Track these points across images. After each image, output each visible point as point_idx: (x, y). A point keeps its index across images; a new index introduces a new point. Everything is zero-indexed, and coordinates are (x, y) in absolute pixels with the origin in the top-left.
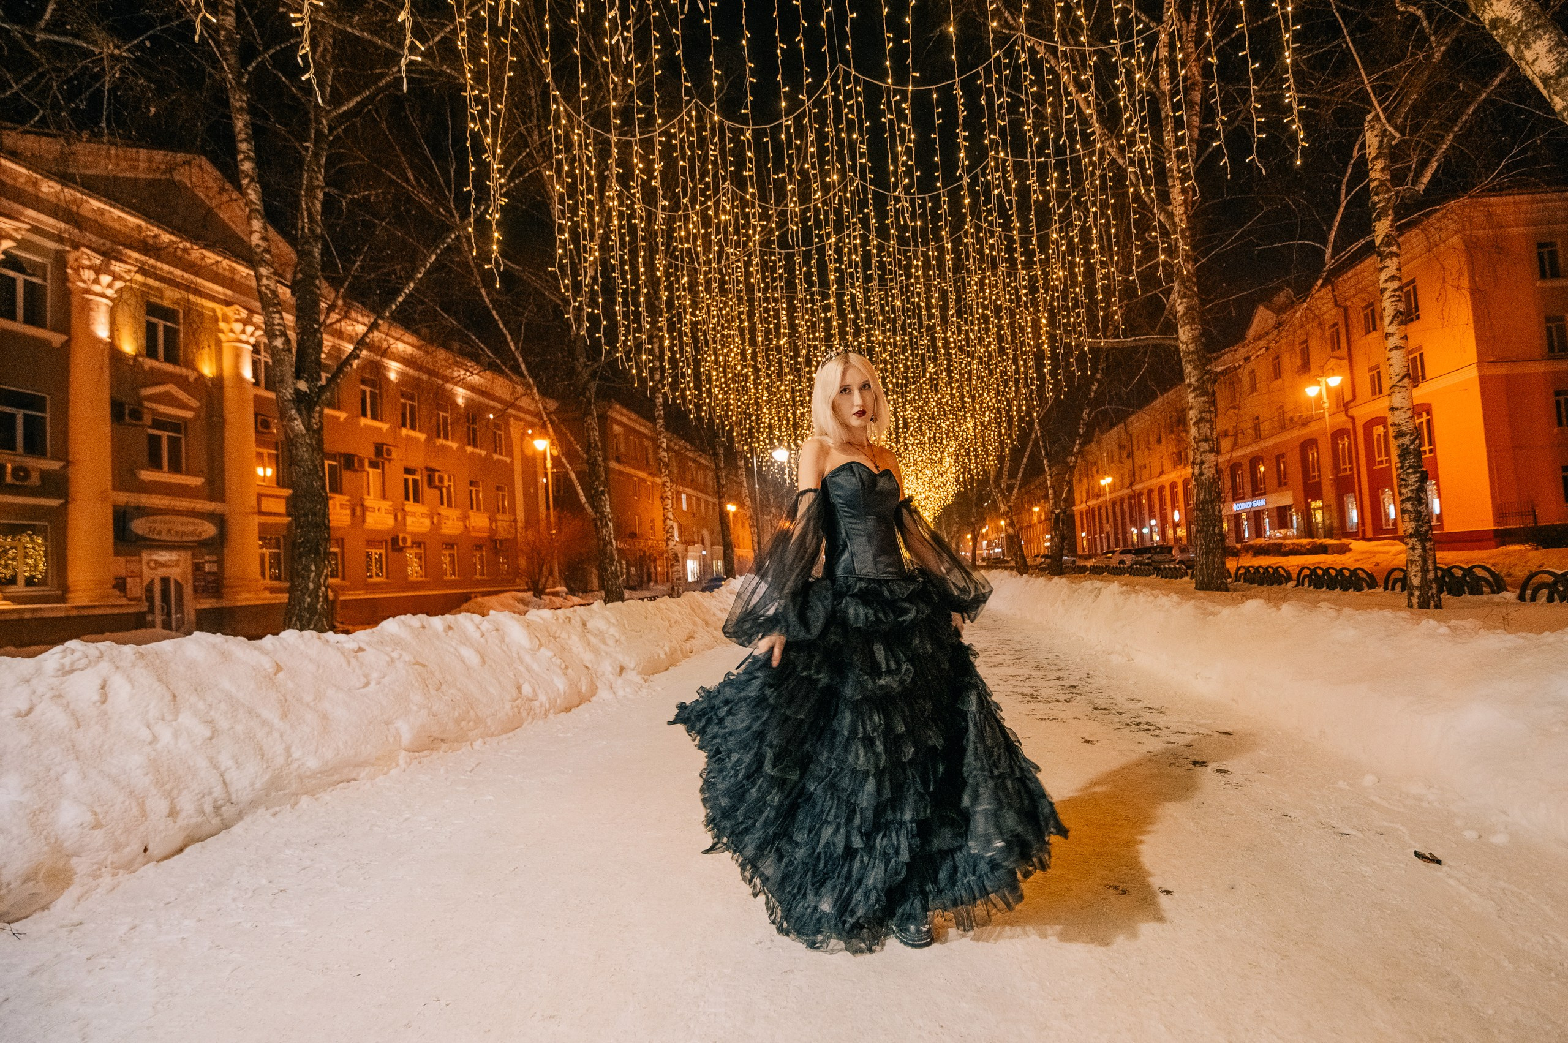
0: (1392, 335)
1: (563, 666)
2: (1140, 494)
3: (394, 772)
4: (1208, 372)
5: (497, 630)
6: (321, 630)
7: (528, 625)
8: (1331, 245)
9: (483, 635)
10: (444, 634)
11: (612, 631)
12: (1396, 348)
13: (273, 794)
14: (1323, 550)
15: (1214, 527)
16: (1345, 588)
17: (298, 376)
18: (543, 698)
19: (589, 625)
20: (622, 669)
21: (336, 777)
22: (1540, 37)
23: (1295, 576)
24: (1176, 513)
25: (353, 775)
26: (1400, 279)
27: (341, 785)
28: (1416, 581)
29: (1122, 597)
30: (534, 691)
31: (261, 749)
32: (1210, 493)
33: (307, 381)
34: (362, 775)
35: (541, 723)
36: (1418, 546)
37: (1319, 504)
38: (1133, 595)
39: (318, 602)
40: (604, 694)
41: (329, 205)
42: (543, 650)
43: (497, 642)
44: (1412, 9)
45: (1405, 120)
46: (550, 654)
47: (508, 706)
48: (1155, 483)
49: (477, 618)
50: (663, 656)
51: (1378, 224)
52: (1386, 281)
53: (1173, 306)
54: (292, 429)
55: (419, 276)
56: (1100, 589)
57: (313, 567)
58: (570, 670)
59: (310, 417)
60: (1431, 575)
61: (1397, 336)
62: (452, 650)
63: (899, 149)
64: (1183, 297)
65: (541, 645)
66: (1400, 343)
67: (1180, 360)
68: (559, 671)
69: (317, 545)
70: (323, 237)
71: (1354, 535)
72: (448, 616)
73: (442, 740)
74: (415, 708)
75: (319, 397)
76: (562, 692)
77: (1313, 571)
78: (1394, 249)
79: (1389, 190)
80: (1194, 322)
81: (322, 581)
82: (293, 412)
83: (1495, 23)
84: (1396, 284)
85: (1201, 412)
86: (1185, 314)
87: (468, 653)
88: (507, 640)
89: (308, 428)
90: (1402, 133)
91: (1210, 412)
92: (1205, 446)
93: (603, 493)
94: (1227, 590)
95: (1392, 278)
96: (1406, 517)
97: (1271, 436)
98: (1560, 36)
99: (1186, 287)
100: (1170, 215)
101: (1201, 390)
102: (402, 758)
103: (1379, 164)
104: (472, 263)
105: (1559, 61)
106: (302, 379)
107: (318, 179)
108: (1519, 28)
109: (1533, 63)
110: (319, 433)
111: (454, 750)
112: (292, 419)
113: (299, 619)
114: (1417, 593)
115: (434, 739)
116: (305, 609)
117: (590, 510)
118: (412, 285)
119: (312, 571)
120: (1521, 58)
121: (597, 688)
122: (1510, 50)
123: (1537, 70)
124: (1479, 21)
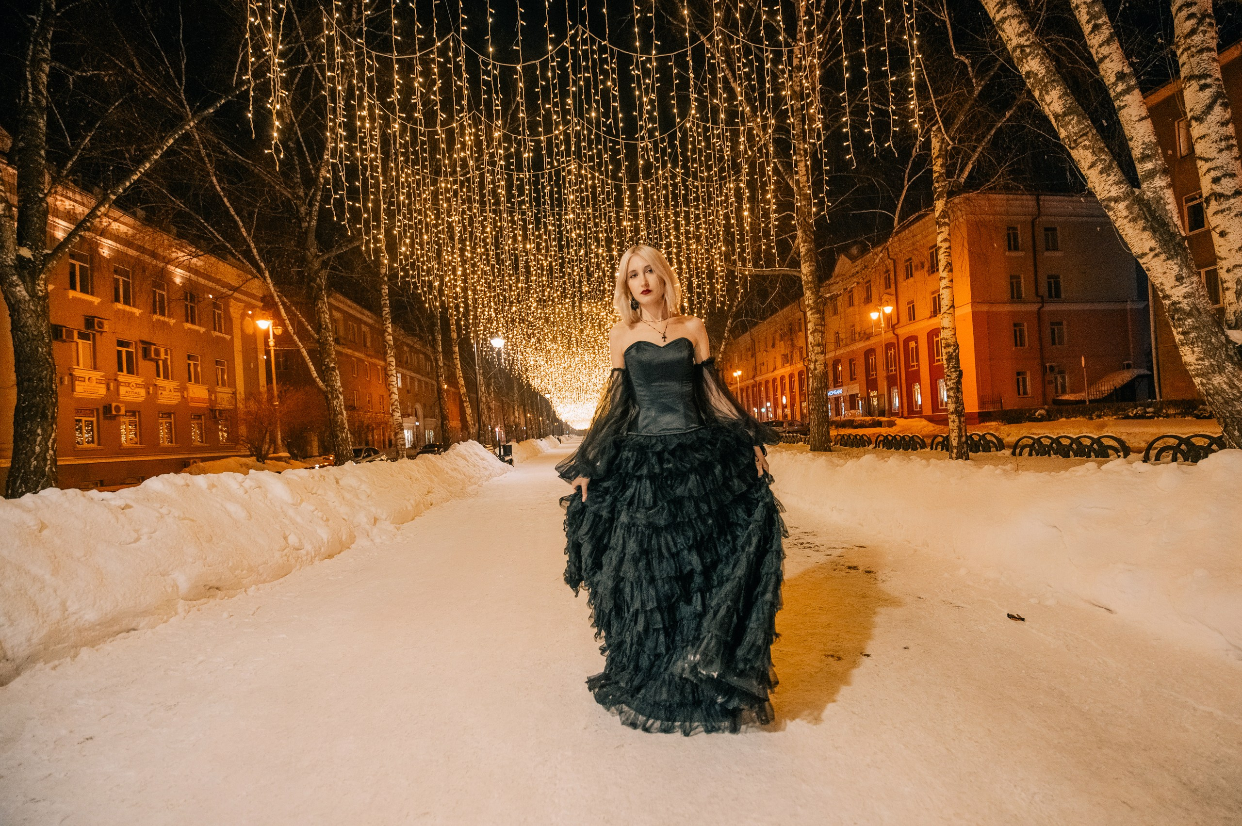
0: (944, 278)
1: (325, 518)
2: (760, 384)
3: (172, 620)
4: (820, 297)
5: (260, 487)
6: (85, 488)
7: (288, 483)
8: (897, 215)
9: (246, 492)
10: (208, 492)
11: (364, 487)
12: (945, 288)
13: (51, 649)
15: (823, 406)
16: (906, 449)
17: (20, 242)
18: (308, 547)
19: (341, 482)
20: (376, 520)
21: (116, 628)
22: (1054, 88)
24: (784, 398)
25: (132, 626)
26: (950, 241)
27: (121, 635)
28: (955, 443)
30: (300, 540)
31: (34, 605)
32: (821, 382)
33: (31, 248)
34: (141, 625)
35: (308, 568)
36: (957, 420)
37: (876, 393)
39: (45, 465)
40: (362, 542)
41: (56, 78)
42: (304, 504)
43: (260, 498)
44: (962, 58)
46: (312, 508)
47: (277, 555)
49: (239, 476)
50: (410, 508)
51: (937, 202)
52: (941, 242)
53: (798, 247)
54: (13, 294)
55: (156, 157)
57: (39, 431)
58: (331, 522)
59: (34, 284)
60: (964, 439)
61: (947, 280)
62: (219, 505)
63: (645, 99)
64: (805, 242)
65: (302, 500)
66: (950, 284)
67: (801, 287)
68: (321, 523)
69: (44, 409)
70: (48, 108)
71: (896, 415)
72: (211, 475)
73: (218, 589)
74: (191, 560)
75: (44, 265)
76: (326, 540)
77: (886, 437)
78: (947, 220)
79: (944, 180)
80: (811, 261)
81: (50, 444)
82: (15, 278)
83: (1028, 74)
84: (945, 245)
85: (815, 325)
86: (806, 254)
87: (234, 509)
88: (269, 495)
89: (33, 294)
90: (953, 142)
91: (822, 325)
92: (817, 349)
93: (333, 369)
94: (830, 451)
95: (945, 240)
96: (949, 400)
97: (847, 345)
98: (1064, 88)
99: (806, 235)
101: (816, 310)
102: (181, 605)
103: (940, 162)
104: (203, 152)
105: (1064, 105)
106: (25, 246)
107: (44, 52)
108: (1043, 80)
109: (1049, 105)
110: (44, 300)
111: (230, 597)
112: (13, 285)
113: (25, 481)
114: (955, 451)
115: (210, 588)
116: (31, 472)
117: (321, 384)
118: (148, 165)
119: (39, 435)
120: (1042, 100)
121: (355, 537)
122: (1036, 94)
123: (1052, 110)
124: (1018, 71)
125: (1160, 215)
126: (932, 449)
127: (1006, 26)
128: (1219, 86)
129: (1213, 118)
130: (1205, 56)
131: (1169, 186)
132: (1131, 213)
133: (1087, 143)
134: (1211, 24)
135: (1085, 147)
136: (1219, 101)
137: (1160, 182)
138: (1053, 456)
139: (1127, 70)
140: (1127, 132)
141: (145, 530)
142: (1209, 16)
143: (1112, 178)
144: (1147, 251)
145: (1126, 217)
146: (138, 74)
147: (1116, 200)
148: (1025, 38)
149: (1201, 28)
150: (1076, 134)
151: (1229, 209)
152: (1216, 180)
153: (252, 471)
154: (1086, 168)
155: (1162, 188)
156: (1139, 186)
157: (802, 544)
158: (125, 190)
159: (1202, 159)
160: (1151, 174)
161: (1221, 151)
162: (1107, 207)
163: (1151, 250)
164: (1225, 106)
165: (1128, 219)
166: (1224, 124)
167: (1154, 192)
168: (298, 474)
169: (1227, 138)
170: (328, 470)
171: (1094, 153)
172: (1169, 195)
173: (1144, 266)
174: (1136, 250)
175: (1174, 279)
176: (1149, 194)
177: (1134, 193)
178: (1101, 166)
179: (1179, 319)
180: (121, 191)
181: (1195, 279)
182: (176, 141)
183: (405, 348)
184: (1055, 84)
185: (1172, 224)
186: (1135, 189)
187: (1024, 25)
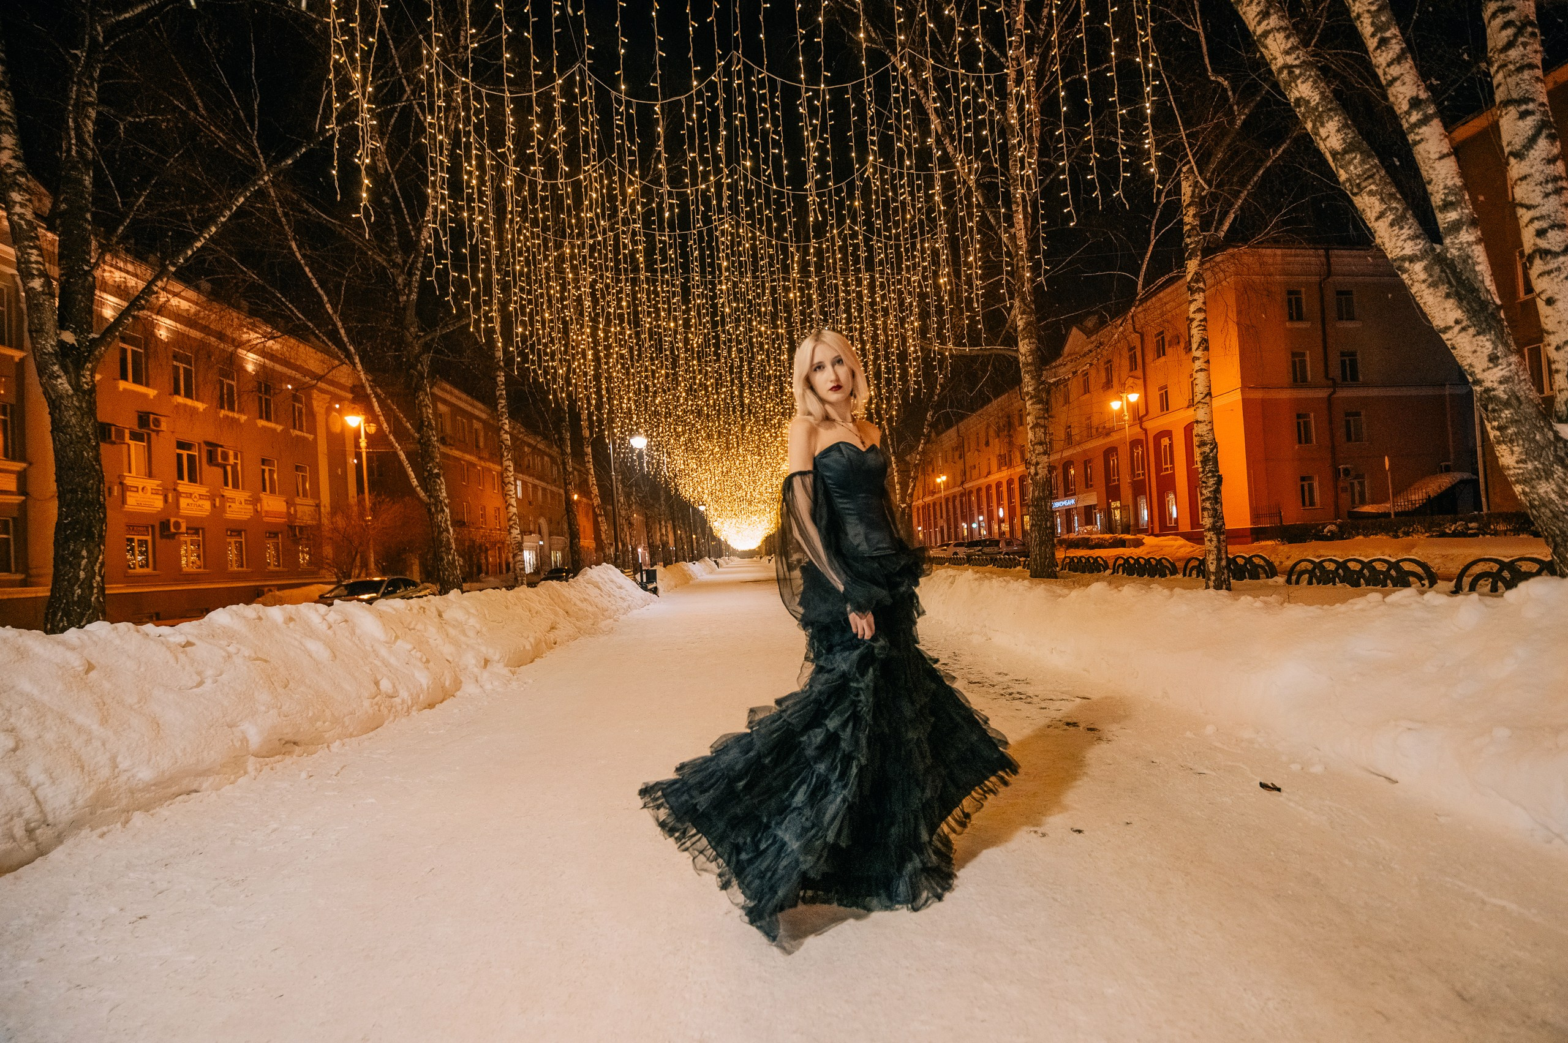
0: (1198, 358)
1: (424, 660)
2: (970, 492)
3: (240, 780)
4: (1043, 383)
5: (346, 621)
7: (381, 615)
8: (1141, 278)
9: (330, 627)
10: (284, 626)
11: (472, 621)
12: (1201, 370)
13: (98, 812)
14: (1122, 543)
15: (1047, 521)
16: (1152, 575)
17: (62, 325)
18: (404, 694)
19: (444, 615)
20: (487, 662)
21: (174, 789)
22: (1331, 118)
23: (1111, 564)
24: (1001, 510)
25: (195, 786)
26: (1205, 311)
27: (181, 798)
28: (1212, 568)
29: (977, 583)
30: (394, 686)
31: (79, 760)
32: (1043, 491)
33: (74, 332)
34: (204, 786)
35: (403, 720)
36: (1215, 539)
37: (1118, 504)
38: (987, 582)
39: (92, 594)
40: (469, 688)
42: (399, 642)
43: (347, 634)
44: (1220, 79)
45: (1213, 173)
46: (409, 647)
47: (367, 703)
48: (982, 482)
49: (322, 608)
50: (528, 647)
51: (1189, 262)
52: (1194, 312)
53: (1014, 321)
54: (54, 388)
55: (223, 219)
56: (954, 576)
57: (84, 553)
58: (431, 663)
59: (78, 374)
60: (1224, 563)
61: (1201, 360)
62: (296, 643)
64: (1023, 313)
65: (397, 637)
66: (1204, 366)
67: (1020, 370)
68: (420, 664)
69: (90, 526)
70: (95, 162)
71: (1144, 531)
73: (295, 743)
74: (263, 708)
75: (90, 352)
76: (425, 687)
77: (1127, 561)
78: (1201, 285)
79: (1198, 235)
80: (1032, 337)
81: (97, 569)
82: (56, 368)
83: (1298, 101)
84: (1200, 316)
85: (1036, 418)
86: (1024, 329)
87: (315, 647)
88: (358, 631)
89: (77, 387)
90: (1210, 186)
91: (1045, 418)
92: (1039, 449)
93: (438, 476)
94: (1058, 577)
95: (1199, 310)
96: (1206, 514)
97: (1080, 443)
98: (1345, 118)
99: (1026, 305)
100: (1013, 238)
101: (1037, 399)
102: (251, 764)
103: (1192, 211)
104: (279, 211)
105: (1344, 140)
106: (67, 329)
107: (89, 95)
108: (1317, 109)
109: (1325, 140)
110: (90, 395)
111: (310, 754)
112: (54, 376)
113: (67, 614)
114: (1213, 578)
115: (287, 742)
116: (74, 603)
117: (422, 494)
118: (213, 229)
119: (83, 557)
120: (1317, 134)
121: (461, 682)
122: (1309, 126)
123: (1328, 145)
124: (1286, 98)
125: (1468, 278)
126: (1184, 575)
127: (1269, 41)
128: (1545, 113)
129: (1537, 154)
130: (1526, 75)
131: (1478, 241)
132: (1431, 276)
133: (1373, 187)
134: (1533, 34)
135: (1371, 193)
136: (1545, 133)
137: (1466, 236)
138: (1339, 585)
139: (1423, 95)
140: (1424, 174)
141: (210, 672)
142: (1531, 24)
143: (1406, 232)
144: (1452, 324)
145: (1424, 281)
146: (202, 116)
147: (1412, 259)
148: (1294, 56)
149: (1521, 39)
150: (1359, 176)
151: (1558, 269)
152: (1541, 233)
153: (337, 602)
154: (1373, 219)
155: (1469, 244)
156: (1440, 242)
157: (1011, 694)
158: (186, 260)
159: (1522, 205)
160: (1455, 227)
161: (1547, 195)
162: (1400, 268)
163: (1457, 322)
164: (1552, 138)
165: (1427, 284)
166: (1551, 161)
167: (1459, 249)
168: (394, 605)
169: (1556, 179)
170: (429, 601)
171: (1382, 200)
172: (1479, 253)
173: (1448, 343)
174: (1438, 322)
175: (1486, 359)
176: (1454, 252)
177: (1434, 249)
178: (1392, 217)
179: (1494, 411)
180: (182, 261)
181: (1514, 359)
182: (247, 199)
183: (526, 449)
184: (1332, 114)
185: (1483, 290)
186: (1435, 245)
187: (1292, 39)
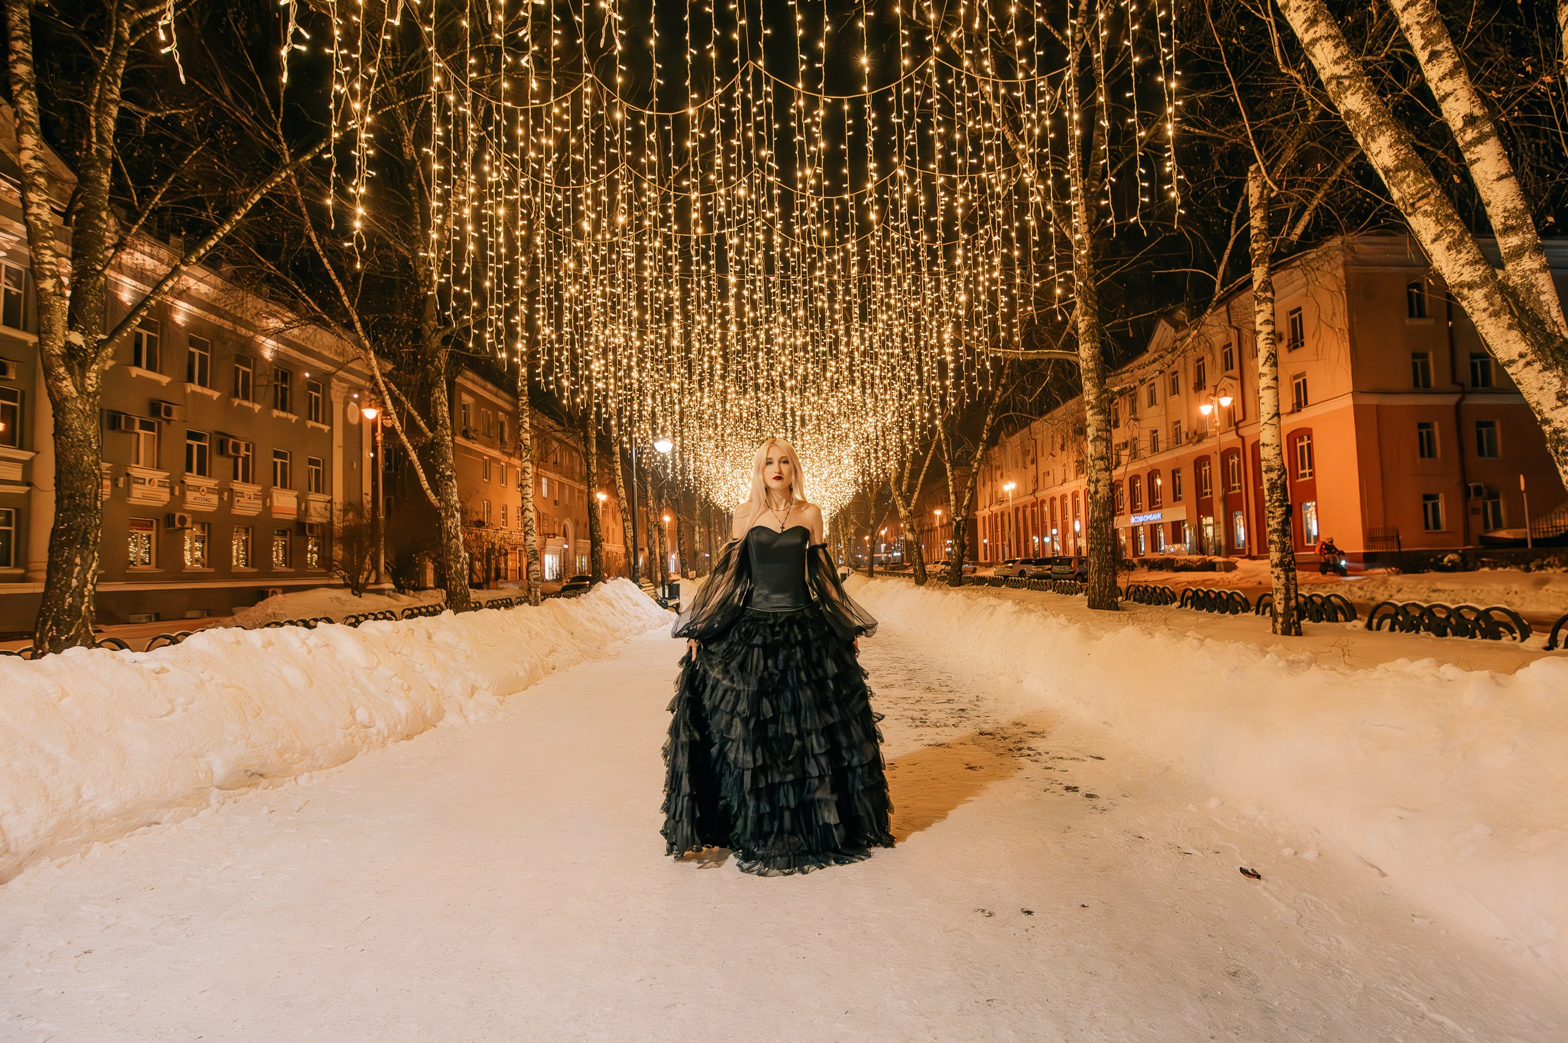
1: (405, 687)
3: (204, 813)
5: (327, 644)
7: (364, 639)
9: (309, 652)
10: (262, 651)
11: (463, 645)
17: (71, 326)
18: (379, 724)
19: (433, 638)
20: (473, 689)
21: (136, 820)
22: (1382, 133)
25: (156, 818)
27: (141, 829)
34: (167, 816)
35: (377, 752)
40: (452, 718)
42: (381, 668)
43: (327, 659)
46: (391, 673)
47: (340, 734)
50: (522, 673)
51: (1255, 268)
54: (59, 390)
55: (238, 217)
58: (413, 691)
59: (84, 377)
62: (273, 670)
64: (1084, 314)
65: (379, 662)
68: (400, 693)
74: (231, 739)
75: (97, 354)
76: (404, 716)
79: (1266, 240)
80: (1093, 341)
82: (62, 370)
83: (1348, 113)
86: (1086, 331)
87: (292, 673)
88: (338, 657)
89: (81, 389)
93: (450, 478)
98: (1398, 133)
99: (1087, 305)
102: (214, 797)
103: (1259, 213)
105: (1397, 157)
106: (76, 330)
108: (1367, 123)
109: (1377, 155)
111: (276, 787)
112: (59, 378)
117: (432, 498)
118: (228, 228)
119: (77, 566)
120: (1368, 149)
121: (444, 712)
122: (1360, 140)
123: (1380, 161)
124: (1335, 109)
125: (1532, 309)
127: (1317, 50)
131: (1544, 269)
132: (1492, 304)
133: (1428, 208)
135: (1426, 214)
137: (1530, 263)
138: (1423, 634)
139: (1479, 112)
140: (1482, 194)
141: (181, 700)
144: (1516, 357)
145: (1485, 310)
147: (1471, 286)
148: (1343, 66)
150: (1412, 195)
153: (318, 625)
154: (1429, 242)
155: (1533, 272)
156: (1502, 267)
160: (1518, 253)
162: (1459, 294)
163: (1522, 356)
165: (1488, 313)
167: (1522, 277)
168: (378, 627)
170: (417, 623)
171: (1438, 222)
172: (1544, 283)
173: (1513, 377)
174: (1501, 354)
175: (1554, 397)
176: (1516, 280)
177: (1496, 276)
178: (1448, 240)
182: (262, 197)
184: (1384, 128)
185: (1550, 321)
186: (1497, 271)
187: (1341, 48)
